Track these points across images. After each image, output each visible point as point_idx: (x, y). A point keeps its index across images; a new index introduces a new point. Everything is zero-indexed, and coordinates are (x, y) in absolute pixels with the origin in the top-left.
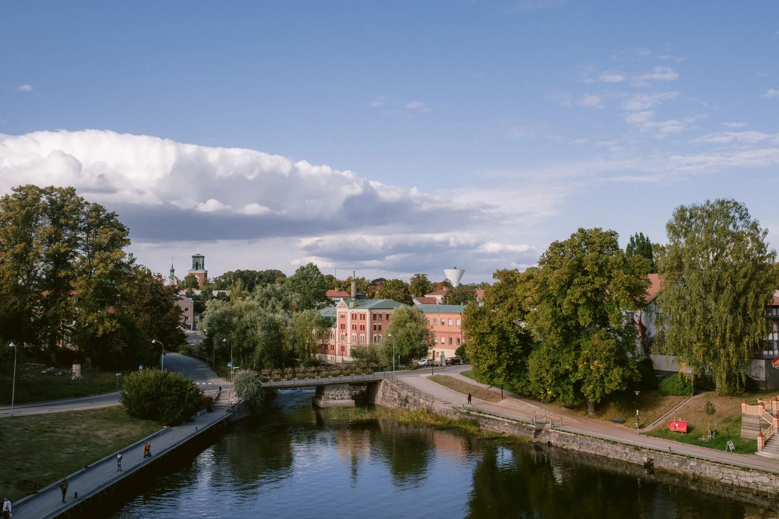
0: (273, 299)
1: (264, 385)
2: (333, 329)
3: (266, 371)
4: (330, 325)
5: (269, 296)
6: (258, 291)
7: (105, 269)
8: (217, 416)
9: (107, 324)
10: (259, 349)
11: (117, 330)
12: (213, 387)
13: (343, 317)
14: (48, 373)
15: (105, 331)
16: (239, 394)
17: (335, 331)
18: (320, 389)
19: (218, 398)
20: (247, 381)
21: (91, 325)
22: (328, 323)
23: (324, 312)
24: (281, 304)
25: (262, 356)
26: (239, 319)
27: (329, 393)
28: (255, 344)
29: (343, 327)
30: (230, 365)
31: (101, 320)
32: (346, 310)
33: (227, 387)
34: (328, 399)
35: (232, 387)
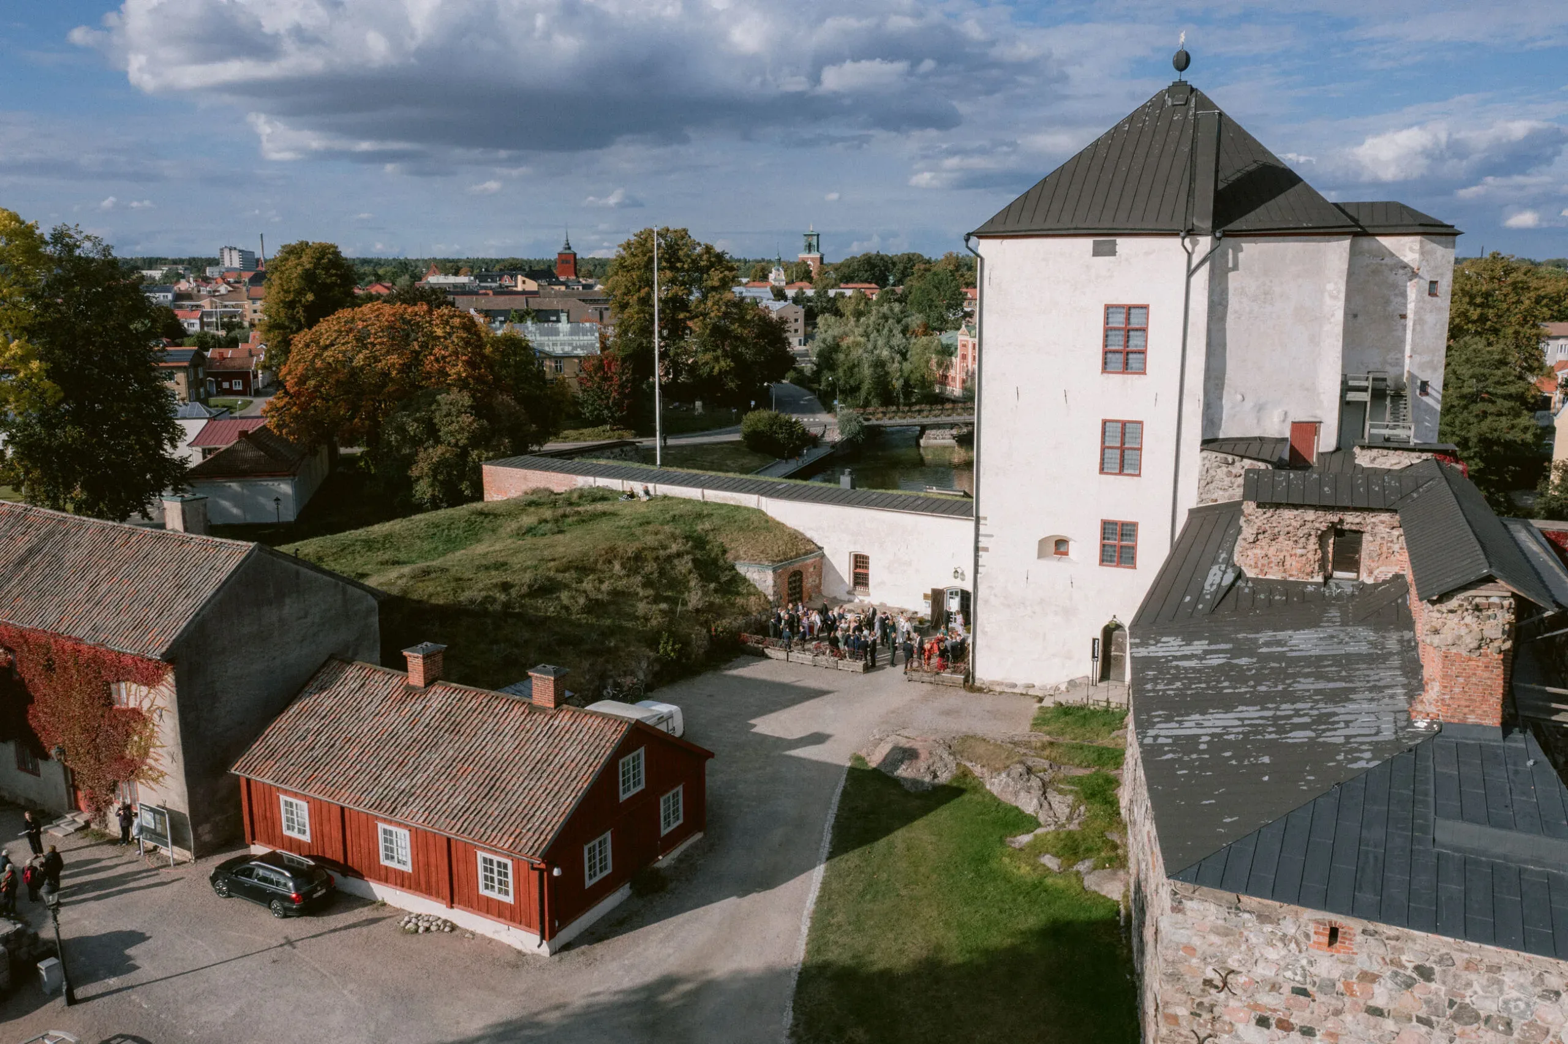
0: (890, 321)
1: (866, 423)
2: (953, 358)
3: (870, 409)
4: (951, 354)
5: (886, 318)
6: (874, 312)
7: (718, 310)
8: (821, 452)
9: (723, 363)
10: (866, 386)
11: (731, 368)
12: (819, 424)
13: (964, 346)
14: (675, 408)
15: (720, 370)
16: (842, 433)
17: (956, 360)
18: (924, 428)
19: (823, 436)
20: (849, 421)
21: (706, 363)
22: (947, 351)
23: (945, 338)
24: (899, 327)
25: (869, 394)
26: (847, 355)
27: (929, 433)
28: (861, 382)
29: (964, 357)
30: (836, 402)
31: (716, 359)
32: (967, 338)
33: (830, 424)
34: (929, 438)
35: (835, 424)
